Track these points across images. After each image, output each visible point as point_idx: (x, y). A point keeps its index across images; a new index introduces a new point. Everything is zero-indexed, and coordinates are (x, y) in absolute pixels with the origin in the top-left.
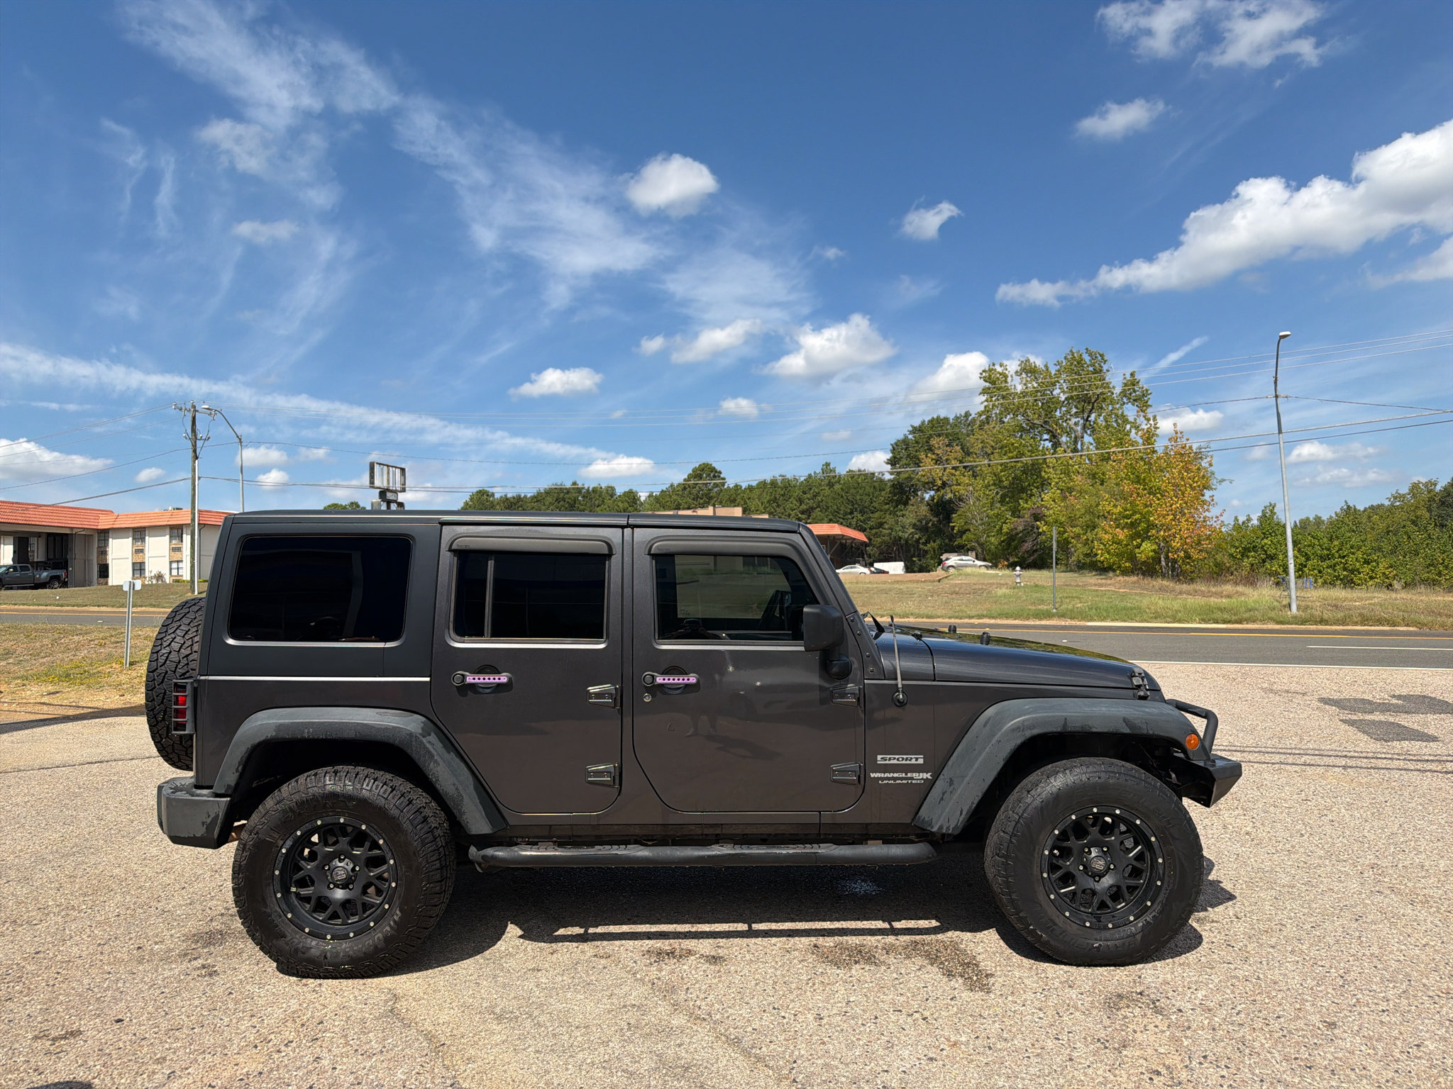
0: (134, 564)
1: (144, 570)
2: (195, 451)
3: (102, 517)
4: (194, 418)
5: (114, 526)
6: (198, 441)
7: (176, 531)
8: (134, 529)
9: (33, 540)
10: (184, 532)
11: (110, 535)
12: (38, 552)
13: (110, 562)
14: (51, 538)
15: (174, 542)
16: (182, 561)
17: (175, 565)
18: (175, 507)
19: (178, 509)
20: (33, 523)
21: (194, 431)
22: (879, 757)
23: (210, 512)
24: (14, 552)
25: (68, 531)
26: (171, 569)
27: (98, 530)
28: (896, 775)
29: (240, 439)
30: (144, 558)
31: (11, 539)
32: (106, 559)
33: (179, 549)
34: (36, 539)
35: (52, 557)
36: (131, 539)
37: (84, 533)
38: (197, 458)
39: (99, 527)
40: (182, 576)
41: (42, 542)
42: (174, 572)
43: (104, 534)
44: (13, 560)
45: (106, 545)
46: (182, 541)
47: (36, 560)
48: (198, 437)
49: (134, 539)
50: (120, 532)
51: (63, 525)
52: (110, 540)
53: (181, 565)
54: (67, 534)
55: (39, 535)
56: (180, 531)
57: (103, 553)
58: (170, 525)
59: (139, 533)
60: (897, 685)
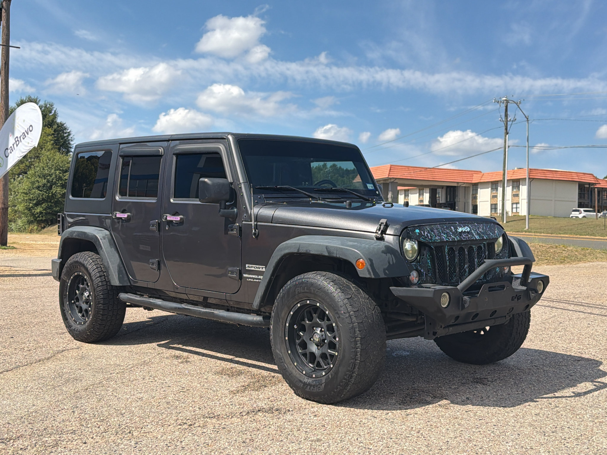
0: (491, 205)
1: (497, 208)
2: (506, 129)
3: (475, 175)
4: (507, 107)
5: (481, 181)
6: (508, 122)
7: (516, 183)
8: (492, 182)
9: (439, 190)
10: (521, 184)
11: (479, 187)
12: (441, 197)
13: (478, 204)
14: (448, 189)
15: (515, 190)
16: (519, 203)
17: (515, 206)
18: (519, 167)
19: (520, 169)
20: (437, 180)
21: (506, 116)
22: (247, 265)
23: (538, 170)
24: (430, 197)
25: (455, 185)
26: (512, 208)
27: (472, 183)
28: (254, 276)
29: (527, 119)
30: (497, 201)
31: (428, 190)
32: (476, 202)
33: (517, 195)
34: (441, 189)
35: (448, 200)
36: (490, 189)
37: (464, 185)
38: (507, 133)
39: (473, 182)
40: (519, 213)
41: (444, 191)
42: (514, 210)
43: (476, 186)
44: (429, 202)
45: (477, 193)
46: (519, 190)
47: (441, 202)
48: (508, 120)
49: (492, 189)
50: (484, 184)
51: (453, 181)
52: (479, 190)
53: (518, 206)
54: (455, 187)
55: (442, 187)
56: (518, 183)
57: (475, 198)
58: (512, 180)
59: (494, 185)
60: (252, 224)
